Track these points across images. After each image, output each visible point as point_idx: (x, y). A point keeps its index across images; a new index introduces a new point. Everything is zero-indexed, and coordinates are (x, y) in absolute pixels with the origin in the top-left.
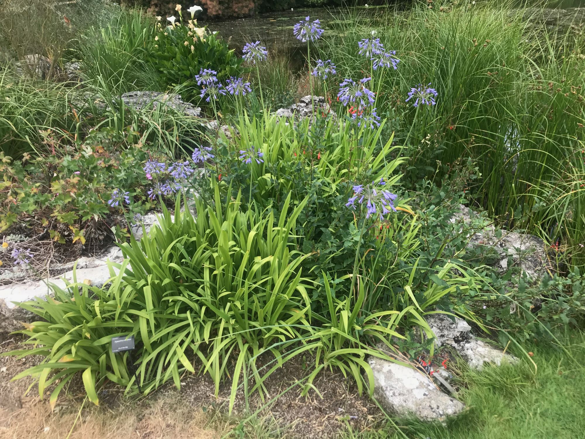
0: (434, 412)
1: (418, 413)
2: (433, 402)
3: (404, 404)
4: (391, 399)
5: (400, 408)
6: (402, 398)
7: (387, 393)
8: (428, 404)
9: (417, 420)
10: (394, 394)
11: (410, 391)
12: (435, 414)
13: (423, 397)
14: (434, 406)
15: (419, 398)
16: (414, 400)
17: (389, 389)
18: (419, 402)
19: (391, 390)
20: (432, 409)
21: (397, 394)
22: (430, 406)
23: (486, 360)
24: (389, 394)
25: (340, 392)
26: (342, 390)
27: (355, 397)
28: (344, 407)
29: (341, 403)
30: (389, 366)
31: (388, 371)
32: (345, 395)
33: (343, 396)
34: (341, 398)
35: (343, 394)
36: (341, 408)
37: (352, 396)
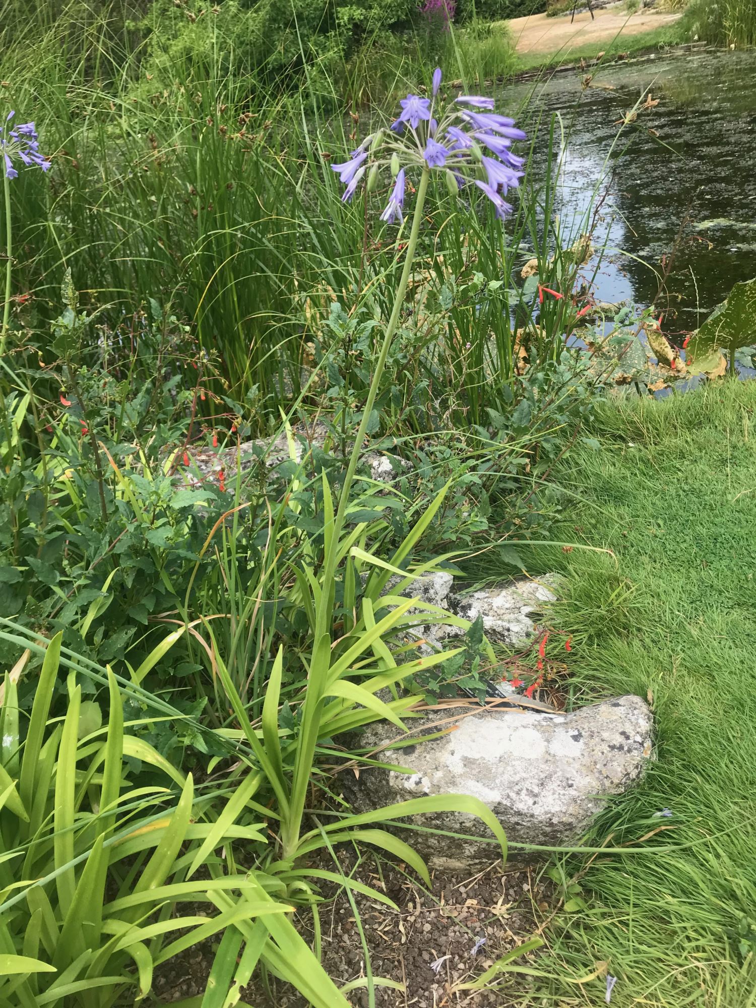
0: (629, 751)
1: (607, 783)
2: (605, 735)
3: (573, 792)
4: (538, 811)
5: (571, 810)
6: (552, 785)
7: (520, 806)
8: (606, 749)
9: (615, 800)
10: (531, 793)
11: (550, 758)
12: (635, 753)
13: (581, 744)
14: (618, 740)
15: (577, 754)
16: (577, 765)
17: (513, 795)
18: (587, 760)
19: (518, 793)
20: (621, 748)
21: (536, 790)
22: (613, 747)
23: (527, 610)
24: (523, 804)
25: (386, 929)
26: (384, 920)
27: (422, 905)
28: (433, 951)
29: (419, 948)
30: (452, 754)
31: (465, 765)
32: (401, 923)
33: (401, 928)
34: (403, 940)
35: (397, 925)
36: (432, 959)
37: (415, 907)
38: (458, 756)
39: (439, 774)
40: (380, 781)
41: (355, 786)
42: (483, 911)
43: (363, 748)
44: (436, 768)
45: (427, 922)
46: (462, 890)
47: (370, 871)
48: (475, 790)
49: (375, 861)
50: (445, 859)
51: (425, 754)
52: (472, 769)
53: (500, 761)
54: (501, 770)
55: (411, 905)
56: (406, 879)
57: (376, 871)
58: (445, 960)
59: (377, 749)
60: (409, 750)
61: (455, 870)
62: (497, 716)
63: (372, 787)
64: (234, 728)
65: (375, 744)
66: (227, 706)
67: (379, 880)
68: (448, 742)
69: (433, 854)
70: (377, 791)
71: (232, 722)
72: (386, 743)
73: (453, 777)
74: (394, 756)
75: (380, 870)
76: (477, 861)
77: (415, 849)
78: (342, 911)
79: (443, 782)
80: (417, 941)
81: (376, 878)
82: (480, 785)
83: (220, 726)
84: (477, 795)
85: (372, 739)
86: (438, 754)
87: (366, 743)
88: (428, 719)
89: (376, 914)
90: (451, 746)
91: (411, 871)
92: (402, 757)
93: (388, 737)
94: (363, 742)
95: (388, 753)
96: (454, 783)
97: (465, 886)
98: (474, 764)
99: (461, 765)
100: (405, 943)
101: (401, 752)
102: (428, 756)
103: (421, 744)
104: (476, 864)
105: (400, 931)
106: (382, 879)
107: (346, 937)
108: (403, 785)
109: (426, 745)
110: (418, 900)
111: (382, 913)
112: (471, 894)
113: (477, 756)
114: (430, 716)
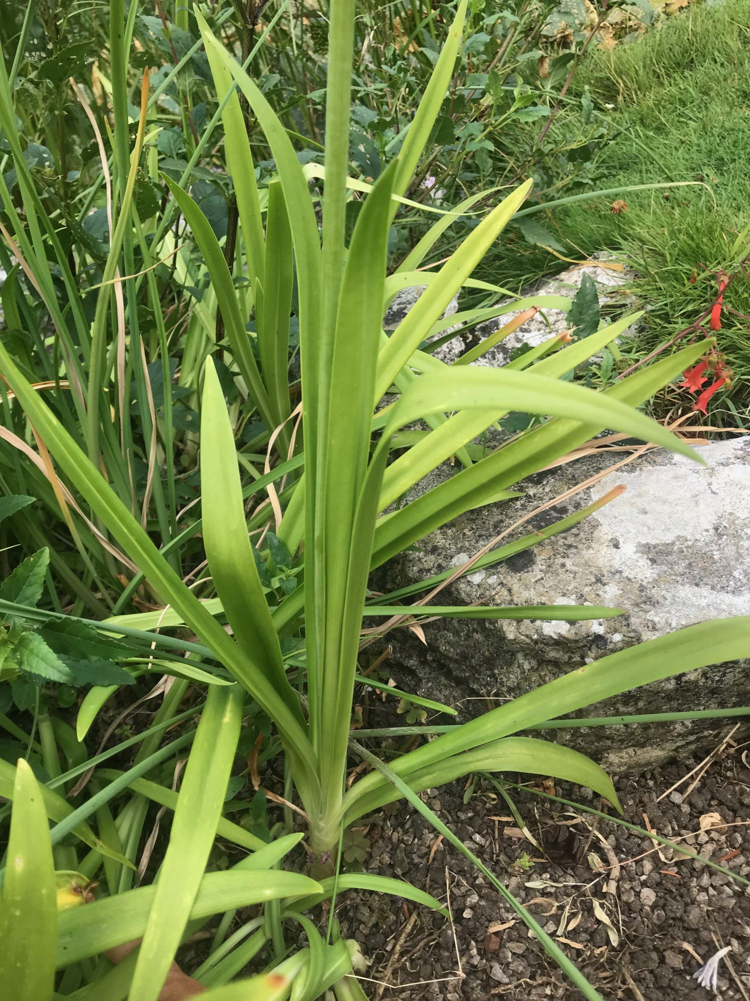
25: (570, 927)
26: (561, 908)
27: (617, 849)
28: (687, 946)
29: (656, 949)
30: (616, 546)
31: (653, 561)
32: (596, 903)
33: (600, 914)
34: (614, 939)
35: (590, 910)
36: (691, 966)
37: (605, 860)
38: (628, 549)
39: (611, 591)
40: (468, 636)
41: (410, 657)
42: (735, 829)
43: (416, 581)
44: (599, 580)
45: (644, 884)
46: (677, 798)
47: (489, 812)
48: (703, 602)
49: (494, 790)
50: (631, 751)
51: (559, 561)
52: (671, 564)
53: (720, 536)
54: (730, 551)
55: (594, 859)
56: (563, 808)
57: (503, 808)
58: (722, 960)
59: (448, 577)
60: (521, 562)
61: (648, 764)
62: (659, 459)
63: (452, 652)
64: (139, 611)
65: (440, 568)
66: (113, 571)
67: (515, 825)
68: (595, 527)
69: (610, 748)
70: (465, 657)
71: (130, 599)
72: (461, 561)
73: (642, 588)
74: (493, 580)
75: (513, 807)
76: (692, 738)
77: (573, 748)
78: (467, 914)
79: (628, 605)
80: (644, 933)
81: (508, 824)
82: (704, 591)
83: (109, 612)
84: (713, 613)
85: (430, 561)
86: (588, 554)
87: (421, 571)
88: (528, 497)
89: (539, 900)
90: (605, 532)
91: (569, 789)
92: (513, 580)
93: (460, 550)
94: (413, 571)
95: (477, 579)
96: (651, 602)
97: (681, 790)
98: (669, 553)
99: (644, 562)
100: (622, 944)
101: (503, 569)
102: (568, 563)
103: (540, 544)
104: (688, 744)
105: (599, 922)
106: (520, 821)
107: (497, 972)
108: (539, 631)
109: (553, 543)
110: (605, 844)
111: (549, 895)
112: (700, 803)
113: (669, 538)
114: (531, 492)
